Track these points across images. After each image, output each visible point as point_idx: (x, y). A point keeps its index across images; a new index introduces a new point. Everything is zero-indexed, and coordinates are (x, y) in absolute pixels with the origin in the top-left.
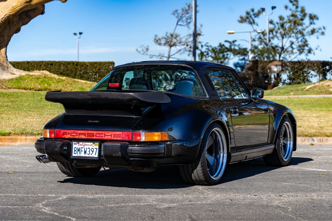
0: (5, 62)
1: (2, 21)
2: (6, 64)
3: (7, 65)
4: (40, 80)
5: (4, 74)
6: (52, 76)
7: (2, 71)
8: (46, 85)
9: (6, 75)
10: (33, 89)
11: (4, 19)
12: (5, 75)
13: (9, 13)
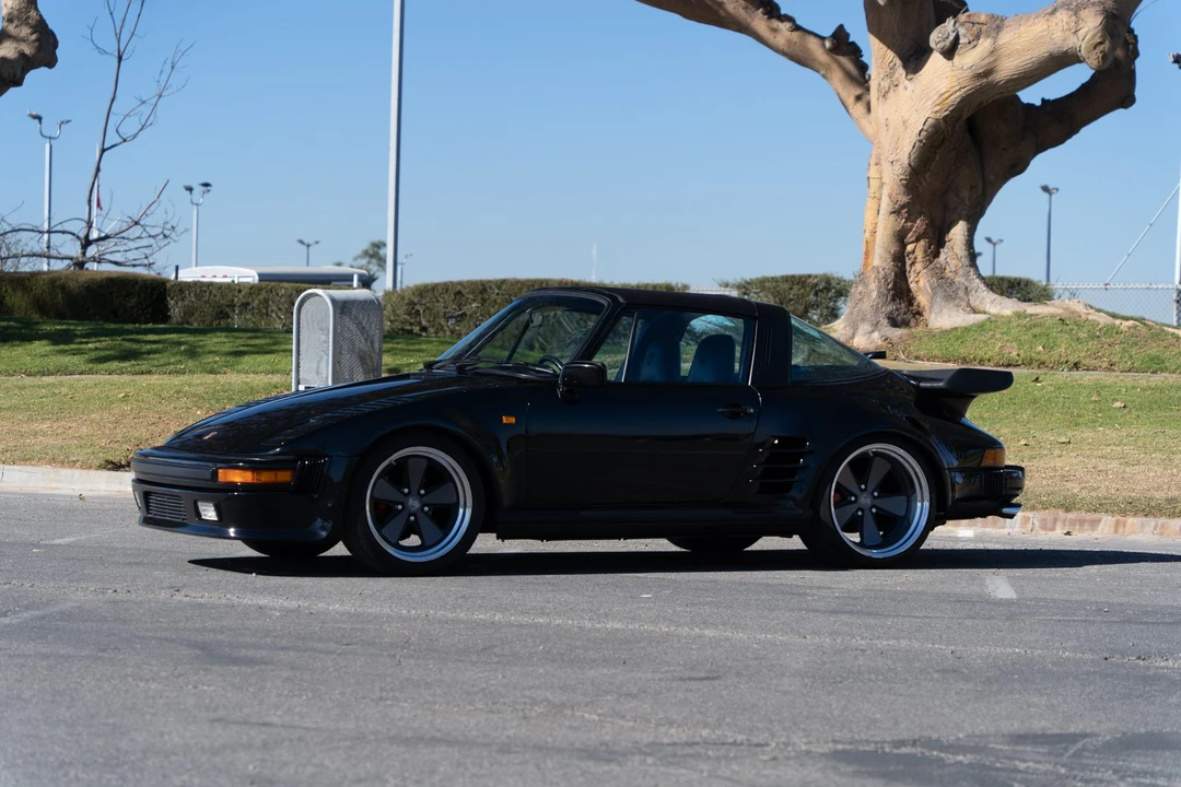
0: (961, 272)
1: (920, 141)
2: (962, 280)
3: (967, 284)
4: (1036, 331)
5: (945, 311)
6: (1090, 317)
7: (943, 303)
8: (1040, 348)
9: (950, 316)
10: (989, 360)
11: (924, 133)
12: (946, 317)
13: (933, 116)
